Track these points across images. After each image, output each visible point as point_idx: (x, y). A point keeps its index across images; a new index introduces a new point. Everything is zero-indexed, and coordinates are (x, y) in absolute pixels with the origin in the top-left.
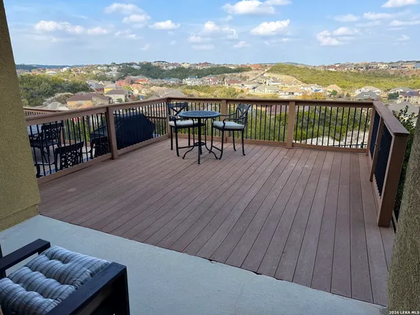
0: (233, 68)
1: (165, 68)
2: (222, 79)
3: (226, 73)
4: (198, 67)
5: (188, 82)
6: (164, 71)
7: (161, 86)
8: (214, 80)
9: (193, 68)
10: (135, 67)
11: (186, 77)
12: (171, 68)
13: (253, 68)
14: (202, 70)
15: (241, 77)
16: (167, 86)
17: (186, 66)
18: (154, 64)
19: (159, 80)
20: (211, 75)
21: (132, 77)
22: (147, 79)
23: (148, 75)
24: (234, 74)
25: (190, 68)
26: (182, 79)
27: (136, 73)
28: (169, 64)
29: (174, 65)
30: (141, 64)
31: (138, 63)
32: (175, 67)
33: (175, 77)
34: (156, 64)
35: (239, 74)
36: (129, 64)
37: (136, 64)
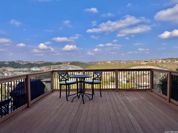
0: (54, 63)
1: (21, 64)
2: (49, 68)
3: (51, 65)
4: (38, 63)
5: (33, 69)
6: (21, 65)
7: (20, 71)
8: (46, 68)
9: (36, 63)
10: (6, 63)
11: (32, 67)
12: (25, 63)
13: (63, 63)
14: (40, 64)
15: (58, 66)
16: (23, 72)
17: (32, 62)
18: (16, 62)
19: (19, 69)
20: (44, 66)
21: (4, 68)
22: (12, 69)
23: (12, 67)
24: (55, 65)
25: (34, 63)
26: (30, 68)
27: (6, 66)
28: (24, 62)
29: (26, 62)
30: (9, 62)
31: (7, 61)
32: (27, 63)
33: (27, 67)
34: (17, 62)
35: (57, 66)
36: (3, 62)
37: (6, 62)
